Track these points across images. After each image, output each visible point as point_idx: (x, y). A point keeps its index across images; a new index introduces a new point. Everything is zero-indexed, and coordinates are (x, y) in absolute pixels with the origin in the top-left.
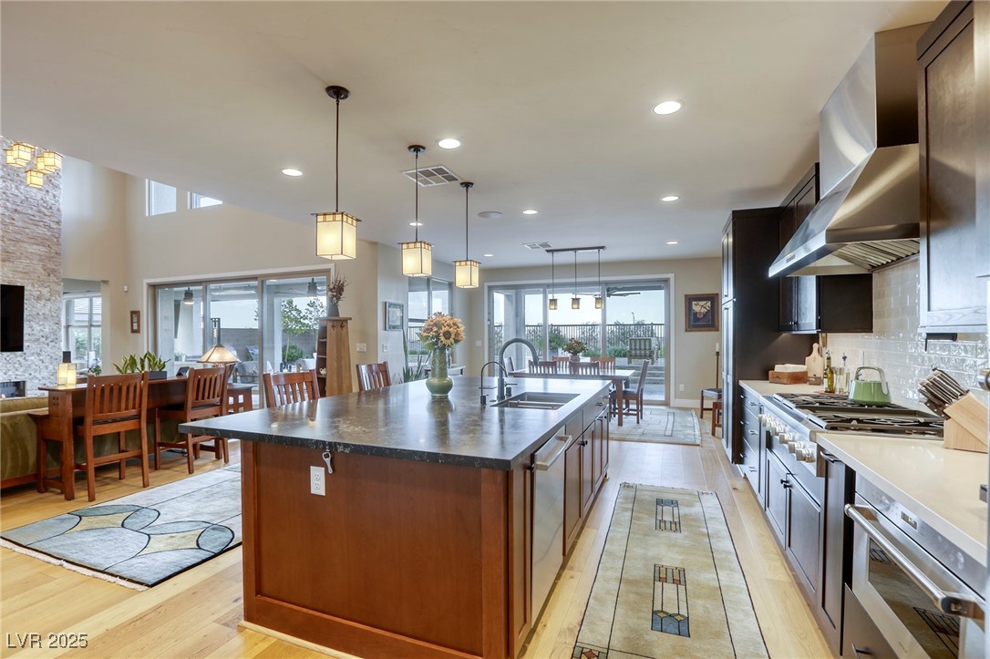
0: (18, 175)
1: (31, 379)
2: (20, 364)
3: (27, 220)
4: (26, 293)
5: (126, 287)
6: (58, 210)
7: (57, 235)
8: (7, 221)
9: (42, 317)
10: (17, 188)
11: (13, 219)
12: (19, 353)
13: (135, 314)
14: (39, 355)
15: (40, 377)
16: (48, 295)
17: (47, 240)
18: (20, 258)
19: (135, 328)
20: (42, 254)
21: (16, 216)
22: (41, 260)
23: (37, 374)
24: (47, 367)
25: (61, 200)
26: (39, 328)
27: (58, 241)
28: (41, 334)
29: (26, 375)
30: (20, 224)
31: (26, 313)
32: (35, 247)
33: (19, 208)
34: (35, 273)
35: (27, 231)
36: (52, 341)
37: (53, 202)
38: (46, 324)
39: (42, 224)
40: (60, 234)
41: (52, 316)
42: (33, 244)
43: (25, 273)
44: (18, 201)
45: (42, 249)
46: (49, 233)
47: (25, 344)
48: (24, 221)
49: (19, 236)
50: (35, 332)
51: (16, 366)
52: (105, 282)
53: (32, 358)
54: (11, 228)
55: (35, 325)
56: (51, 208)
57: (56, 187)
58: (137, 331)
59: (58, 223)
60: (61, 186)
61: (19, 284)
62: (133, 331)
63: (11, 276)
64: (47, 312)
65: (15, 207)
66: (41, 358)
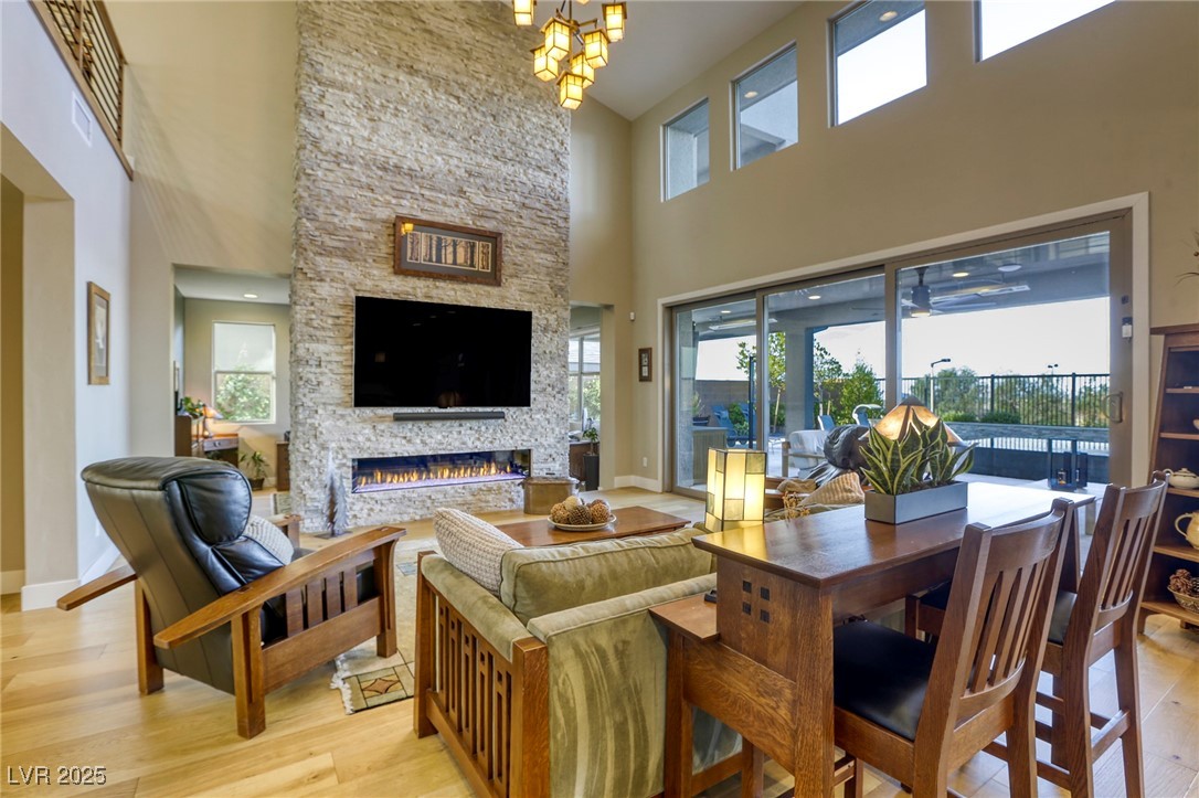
0: (526, 155)
1: (537, 447)
2: (526, 425)
3: (536, 218)
4: (534, 321)
5: (632, 314)
6: (566, 200)
7: (564, 238)
8: (516, 219)
9: (548, 356)
10: (525, 174)
11: (521, 217)
12: (525, 409)
13: (646, 352)
14: (545, 411)
15: (545, 443)
16: (554, 324)
17: (554, 244)
18: (527, 272)
19: (645, 374)
20: (550, 264)
21: (524, 212)
22: (548, 274)
23: (543, 440)
24: (553, 429)
25: (569, 186)
26: (545, 373)
27: (566, 246)
28: (548, 382)
29: (533, 441)
30: (527, 223)
31: (533, 351)
32: (542, 255)
33: (527, 201)
34: (541, 292)
35: (535, 232)
36: (559, 392)
37: (560, 189)
38: (553, 366)
39: (549, 221)
40: (568, 236)
41: (559, 356)
42: (541, 251)
43: (533, 293)
44: (526, 191)
45: (550, 257)
46: (556, 235)
47: (533, 396)
48: (532, 219)
49: (526, 241)
50: (542, 379)
51: (523, 427)
52: (609, 307)
53: (538, 416)
54: (519, 229)
55: (541, 369)
56: (559, 199)
57: (564, 167)
58: (647, 379)
59: (566, 219)
60: (569, 167)
61: (526, 310)
62: (642, 379)
63: (518, 298)
64: (554, 350)
65: (523, 200)
66: (548, 416)
